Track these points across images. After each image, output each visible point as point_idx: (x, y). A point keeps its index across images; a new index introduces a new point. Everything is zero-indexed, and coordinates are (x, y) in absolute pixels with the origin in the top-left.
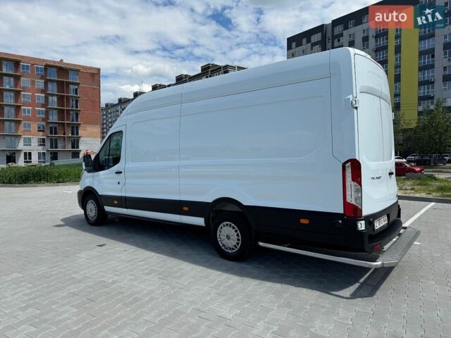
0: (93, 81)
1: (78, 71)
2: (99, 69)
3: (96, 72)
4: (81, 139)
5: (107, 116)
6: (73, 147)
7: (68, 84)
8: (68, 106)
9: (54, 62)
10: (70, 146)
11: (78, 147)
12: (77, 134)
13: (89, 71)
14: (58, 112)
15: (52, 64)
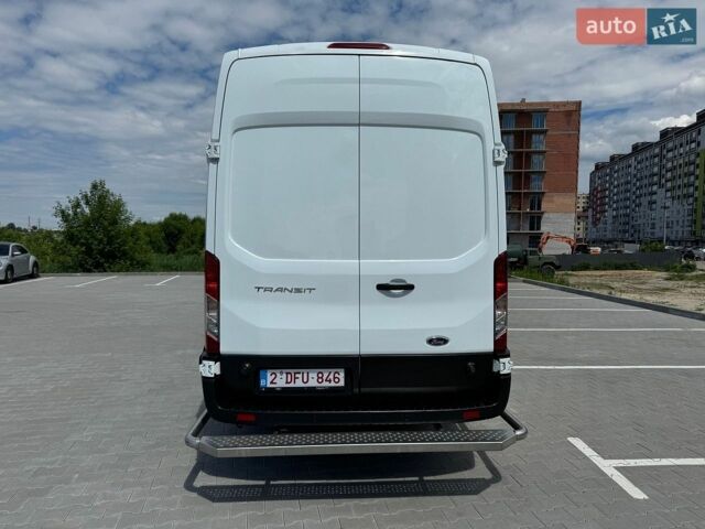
0: (568, 123)
1: (546, 111)
2: (580, 103)
3: (574, 108)
4: (545, 215)
5: (611, 176)
6: (532, 228)
7: (530, 133)
8: (528, 166)
9: (513, 104)
10: (528, 226)
11: (539, 228)
12: (539, 208)
13: (562, 109)
14: (514, 178)
15: (510, 108)
